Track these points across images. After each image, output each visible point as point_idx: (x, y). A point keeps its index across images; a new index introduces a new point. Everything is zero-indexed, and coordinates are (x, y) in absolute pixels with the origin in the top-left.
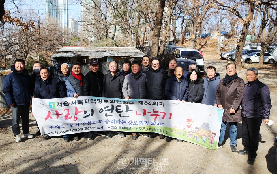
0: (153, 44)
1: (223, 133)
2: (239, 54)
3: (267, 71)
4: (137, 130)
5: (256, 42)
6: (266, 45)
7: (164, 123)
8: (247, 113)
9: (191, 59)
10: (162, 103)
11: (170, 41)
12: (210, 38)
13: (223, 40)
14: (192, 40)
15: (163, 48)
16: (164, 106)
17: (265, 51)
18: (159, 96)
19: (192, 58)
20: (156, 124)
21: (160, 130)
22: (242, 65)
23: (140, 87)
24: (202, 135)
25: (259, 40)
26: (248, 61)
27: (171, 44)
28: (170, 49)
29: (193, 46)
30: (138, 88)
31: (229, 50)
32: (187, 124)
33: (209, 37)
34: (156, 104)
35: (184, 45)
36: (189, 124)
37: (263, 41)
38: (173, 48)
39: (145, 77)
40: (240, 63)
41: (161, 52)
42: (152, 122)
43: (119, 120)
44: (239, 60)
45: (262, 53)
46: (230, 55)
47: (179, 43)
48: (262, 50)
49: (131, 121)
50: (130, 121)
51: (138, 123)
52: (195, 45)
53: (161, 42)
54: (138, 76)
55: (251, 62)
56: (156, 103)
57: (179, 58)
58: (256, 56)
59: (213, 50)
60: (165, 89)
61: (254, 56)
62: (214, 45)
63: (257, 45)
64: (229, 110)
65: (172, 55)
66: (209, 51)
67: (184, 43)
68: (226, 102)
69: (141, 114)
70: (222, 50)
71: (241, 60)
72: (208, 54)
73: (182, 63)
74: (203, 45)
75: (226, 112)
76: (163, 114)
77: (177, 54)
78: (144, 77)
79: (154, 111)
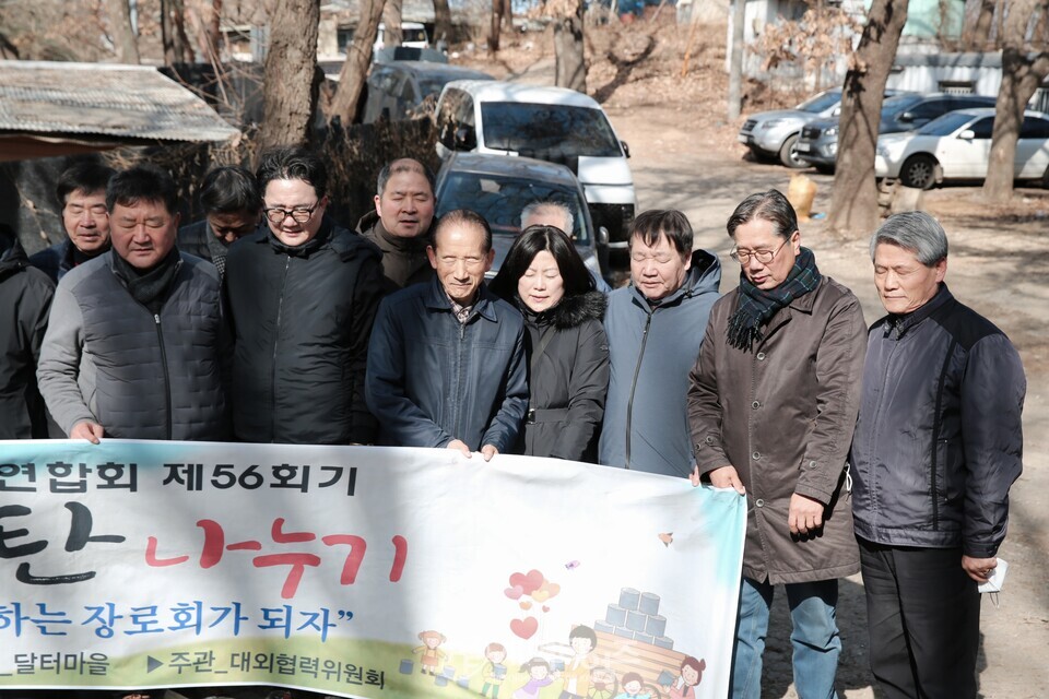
0: (278, 48)
1: (749, 658)
2: (862, 127)
3: (1040, 234)
4: (158, 672)
5: (972, 45)
6: (1030, 63)
7: (350, 614)
8: (894, 516)
9: (547, 159)
10: (339, 471)
11: (405, 32)
12: (679, 13)
13: (760, 29)
14: (558, 28)
15: (358, 77)
16: (351, 492)
17: (1028, 106)
18: (325, 419)
19: (555, 152)
20: (297, 620)
21: (321, 666)
22: (884, 198)
23: (174, 364)
24: (620, 678)
25: (987, 31)
26: (918, 169)
27: (415, 54)
28: (408, 86)
29: (562, 71)
30: (157, 364)
31: (799, 96)
32: (514, 610)
33: (668, 10)
34: (298, 479)
35: (504, 63)
36: (525, 606)
37: (1013, 39)
38: (430, 83)
39: (208, 289)
40: (870, 183)
41: (339, 107)
42: (266, 611)
43: (17, 606)
44: (865, 164)
45: (1005, 120)
46: (804, 129)
47: (470, 46)
48: (1004, 100)
49: (112, 606)
50: (100, 609)
51: (165, 619)
52: (578, 61)
53: (344, 35)
54: (158, 286)
55: (938, 177)
56: (293, 474)
57: (468, 150)
58: (969, 140)
59: (698, 100)
60: (363, 372)
61: (959, 137)
62: (702, 59)
63: (977, 65)
64: (779, 504)
65: (416, 132)
66: (670, 104)
67: (502, 43)
68: (759, 450)
69: (184, 559)
70: (756, 94)
71: (873, 167)
72: (667, 125)
73: (489, 186)
74: (628, 65)
75: (758, 516)
76: (347, 549)
77: (451, 126)
78: (201, 290)
79: (277, 535)
